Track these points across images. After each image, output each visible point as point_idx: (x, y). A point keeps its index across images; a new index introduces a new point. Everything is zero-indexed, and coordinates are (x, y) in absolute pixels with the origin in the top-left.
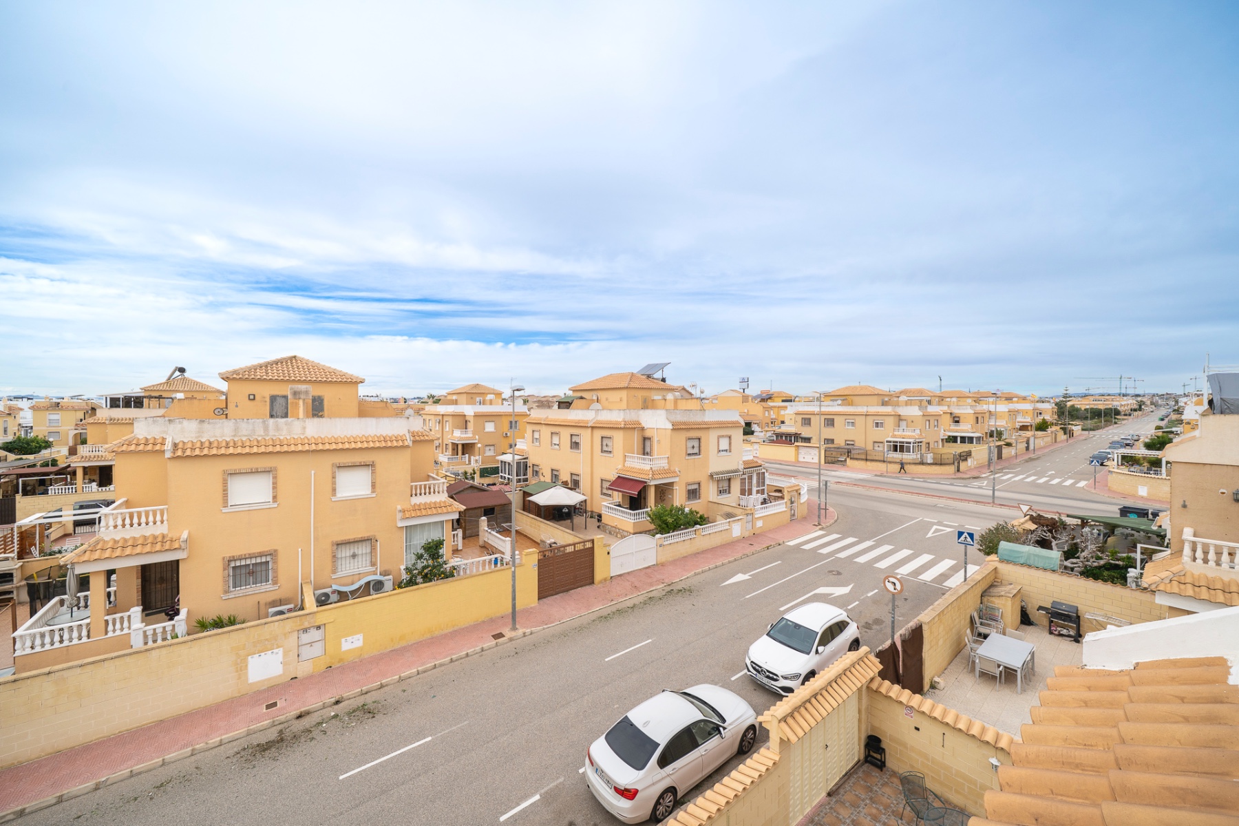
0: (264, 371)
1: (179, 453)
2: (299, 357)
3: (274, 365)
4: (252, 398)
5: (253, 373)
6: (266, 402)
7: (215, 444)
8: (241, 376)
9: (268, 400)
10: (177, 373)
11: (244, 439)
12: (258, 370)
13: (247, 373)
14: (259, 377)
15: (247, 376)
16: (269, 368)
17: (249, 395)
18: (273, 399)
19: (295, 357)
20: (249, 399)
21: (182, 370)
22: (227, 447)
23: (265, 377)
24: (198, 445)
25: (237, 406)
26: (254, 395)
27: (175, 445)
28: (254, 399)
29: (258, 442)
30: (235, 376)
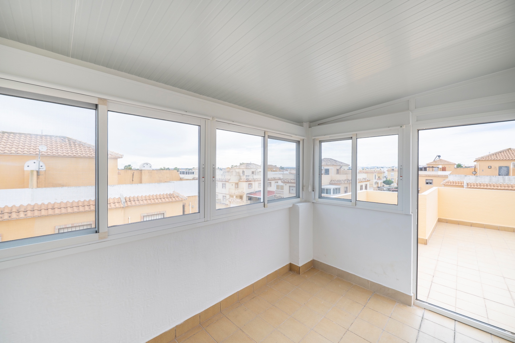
0: (495, 156)
1: (469, 186)
2: (512, 149)
3: (500, 153)
4: (490, 167)
5: (490, 157)
6: (496, 169)
7: (482, 185)
8: (485, 159)
9: (498, 168)
10: (438, 158)
11: (494, 183)
12: (492, 156)
13: (487, 158)
14: (493, 159)
15: (488, 159)
16: (497, 155)
17: (489, 166)
18: (500, 168)
19: (510, 149)
20: (489, 168)
21: (439, 156)
22: (487, 186)
23: (496, 159)
24: (476, 184)
25: (483, 171)
26: (491, 166)
27: (467, 184)
28: (491, 168)
29: (500, 185)
30: (482, 159)
